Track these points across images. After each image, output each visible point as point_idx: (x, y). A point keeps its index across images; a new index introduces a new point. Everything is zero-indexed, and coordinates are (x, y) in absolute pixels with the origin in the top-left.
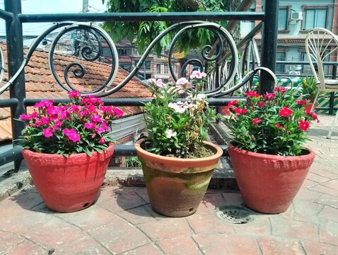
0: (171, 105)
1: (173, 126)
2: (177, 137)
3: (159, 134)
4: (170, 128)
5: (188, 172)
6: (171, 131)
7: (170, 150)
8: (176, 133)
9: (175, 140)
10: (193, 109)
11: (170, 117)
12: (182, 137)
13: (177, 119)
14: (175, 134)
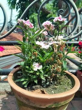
0: (38, 43)
1: (39, 60)
2: (43, 69)
3: (27, 67)
4: (37, 62)
5: (53, 107)
6: (37, 64)
7: (36, 82)
8: (41, 66)
9: (40, 72)
10: (57, 46)
11: (37, 52)
12: (47, 70)
13: (43, 54)
14: (41, 68)
